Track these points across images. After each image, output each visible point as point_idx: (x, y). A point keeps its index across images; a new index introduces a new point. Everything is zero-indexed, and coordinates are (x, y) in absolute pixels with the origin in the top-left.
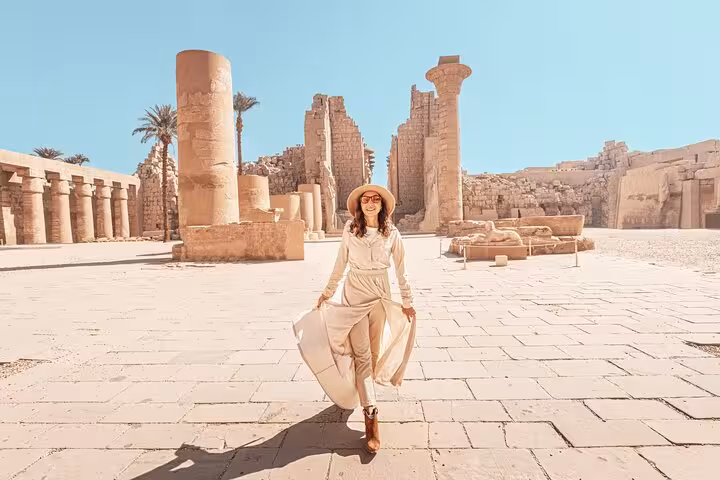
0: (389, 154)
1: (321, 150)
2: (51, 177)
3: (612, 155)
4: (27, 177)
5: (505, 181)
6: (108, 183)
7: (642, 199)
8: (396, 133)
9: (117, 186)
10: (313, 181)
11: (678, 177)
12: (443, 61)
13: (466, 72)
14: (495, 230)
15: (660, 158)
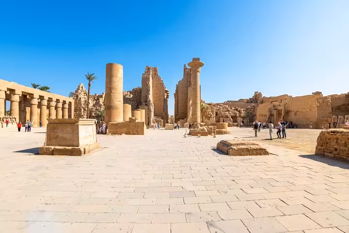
0: (175, 92)
1: (148, 91)
2: (41, 98)
3: (257, 98)
4: (32, 98)
5: (219, 106)
6: (61, 101)
7: (263, 116)
8: (178, 84)
9: (64, 102)
10: (144, 104)
11: (273, 108)
12: (194, 59)
13: (201, 65)
14: (199, 127)
15: (271, 100)
